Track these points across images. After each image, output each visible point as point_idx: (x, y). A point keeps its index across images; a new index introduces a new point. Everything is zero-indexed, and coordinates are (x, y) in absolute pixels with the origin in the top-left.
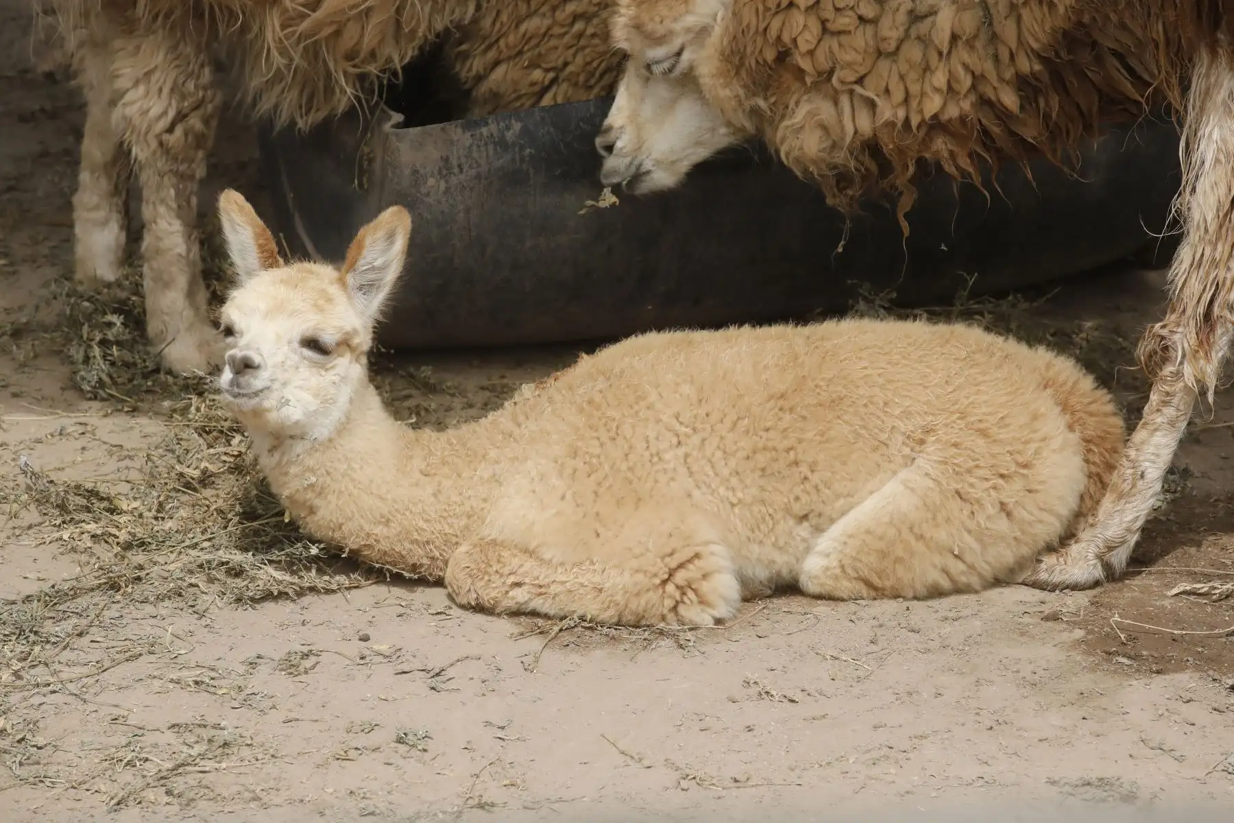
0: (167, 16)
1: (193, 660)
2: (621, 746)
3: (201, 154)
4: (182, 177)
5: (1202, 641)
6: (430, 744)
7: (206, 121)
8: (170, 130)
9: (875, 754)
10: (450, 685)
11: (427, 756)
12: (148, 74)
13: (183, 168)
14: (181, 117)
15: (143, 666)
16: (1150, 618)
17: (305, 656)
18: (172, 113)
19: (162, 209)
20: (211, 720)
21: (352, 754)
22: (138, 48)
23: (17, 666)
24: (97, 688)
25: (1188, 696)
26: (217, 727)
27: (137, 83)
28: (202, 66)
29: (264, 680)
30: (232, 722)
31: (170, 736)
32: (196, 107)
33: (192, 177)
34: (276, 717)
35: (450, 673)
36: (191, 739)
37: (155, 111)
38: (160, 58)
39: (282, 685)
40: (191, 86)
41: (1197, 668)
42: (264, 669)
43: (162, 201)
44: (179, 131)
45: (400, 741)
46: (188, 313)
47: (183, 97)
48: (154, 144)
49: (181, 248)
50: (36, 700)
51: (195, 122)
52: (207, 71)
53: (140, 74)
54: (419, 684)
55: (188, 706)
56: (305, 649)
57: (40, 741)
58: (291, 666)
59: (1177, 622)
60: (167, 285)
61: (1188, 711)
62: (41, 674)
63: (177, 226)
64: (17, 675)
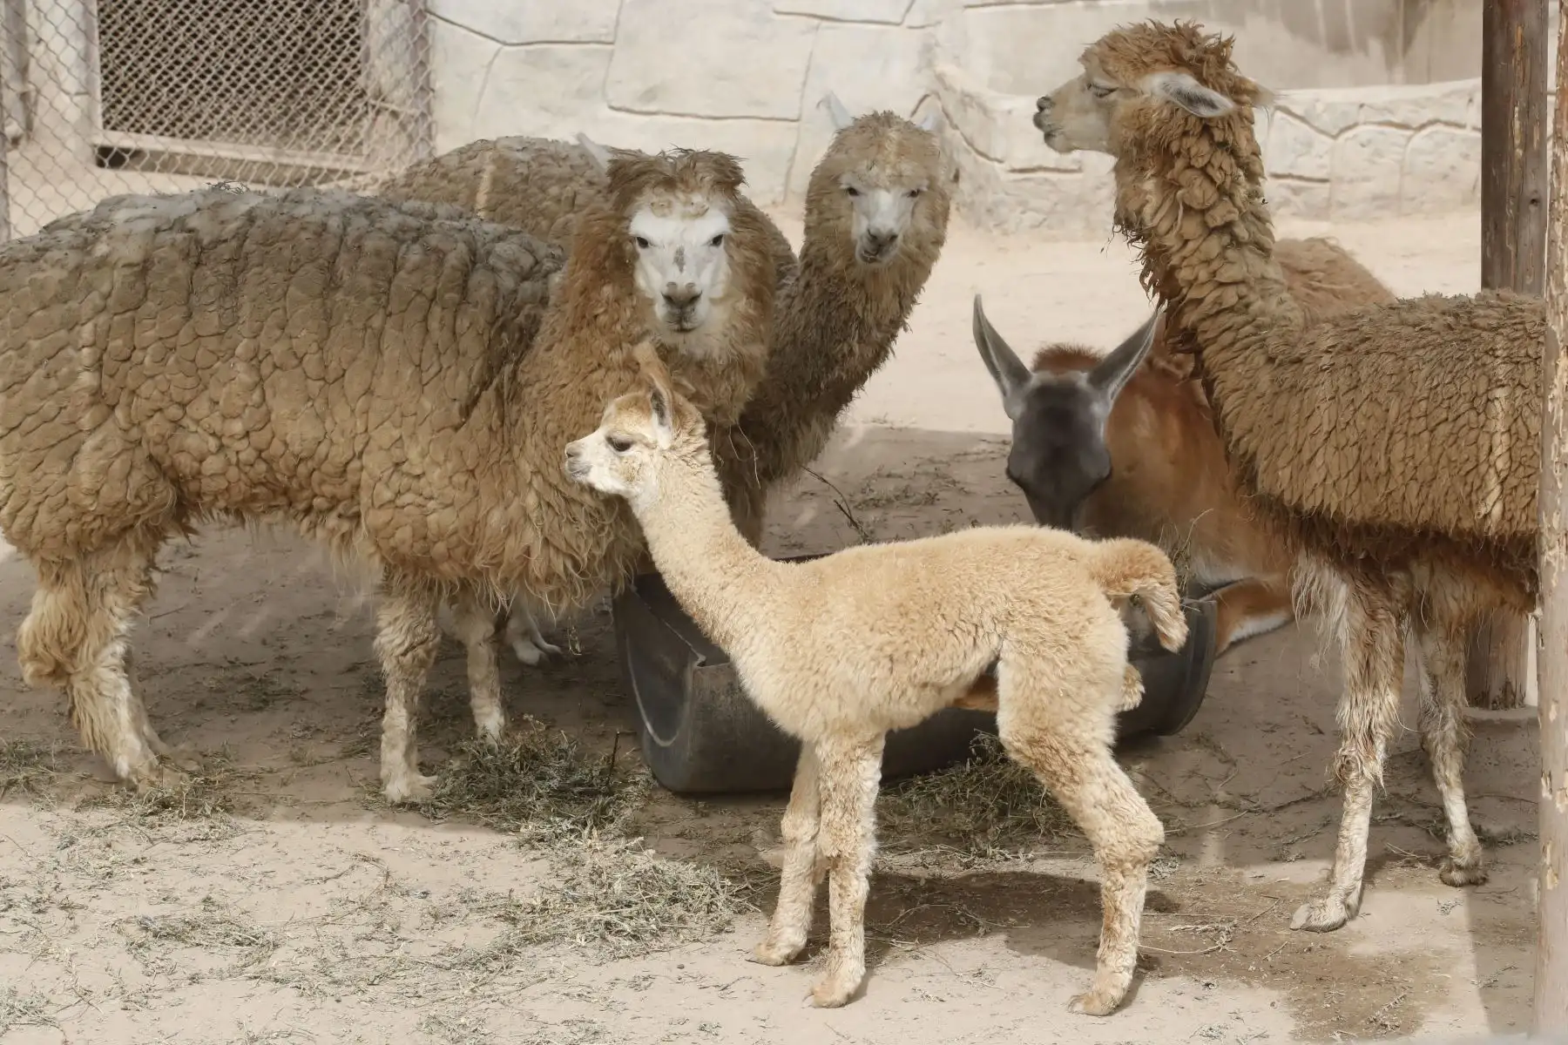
0: (413, 588)
1: (578, 980)
2: (837, 1029)
3: (423, 672)
4: (410, 684)
5: (1189, 957)
6: (720, 1031)
7: (428, 652)
8: (404, 654)
9: (992, 1031)
10: (733, 995)
11: (719, 1038)
12: (396, 619)
13: (411, 678)
14: (412, 647)
15: (548, 986)
16: (1157, 944)
17: (645, 979)
18: (406, 644)
19: (396, 701)
20: (587, 1018)
21: (673, 1037)
22: (392, 604)
23: (473, 985)
24: (520, 999)
25: (1179, 991)
26: (591, 1022)
27: (390, 624)
28: (428, 619)
29: (622, 994)
30: (599, 1019)
31: (563, 1028)
32: (422, 643)
33: (416, 685)
34: (627, 1015)
35: (732, 988)
36: (575, 1029)
37: (398, 641)
38: (402, 611)
39: (631, 997)
40: (420, 630)
41: (1186, 974)
42: (619, 986)
43: (397, 697)
44: (409, 655)
45: (702, 1029)
46: (403, 766)
47: (414, 636)
48: (395, 661)
49: (405, 727)
50: (484, 1006)
51: (420, 651)
52: (431, 622)
53: (391, 619)
54: (715, 992)
55: (575, 1009)
56: (646, 975)
57: (486, 1031)
58: (635, 985)
59: (1176, 947)
60: (394, 747)
61: (1180, 1000)
62: (487, 990)
63: (404, 712)
64: (472, 990)
